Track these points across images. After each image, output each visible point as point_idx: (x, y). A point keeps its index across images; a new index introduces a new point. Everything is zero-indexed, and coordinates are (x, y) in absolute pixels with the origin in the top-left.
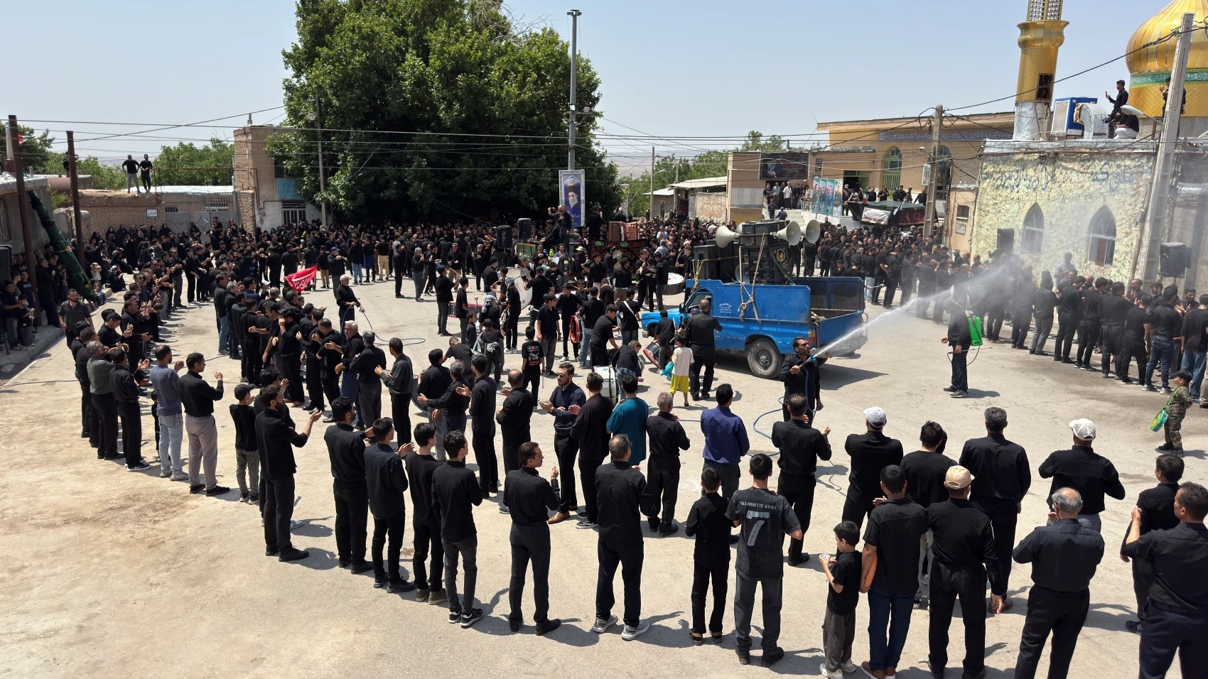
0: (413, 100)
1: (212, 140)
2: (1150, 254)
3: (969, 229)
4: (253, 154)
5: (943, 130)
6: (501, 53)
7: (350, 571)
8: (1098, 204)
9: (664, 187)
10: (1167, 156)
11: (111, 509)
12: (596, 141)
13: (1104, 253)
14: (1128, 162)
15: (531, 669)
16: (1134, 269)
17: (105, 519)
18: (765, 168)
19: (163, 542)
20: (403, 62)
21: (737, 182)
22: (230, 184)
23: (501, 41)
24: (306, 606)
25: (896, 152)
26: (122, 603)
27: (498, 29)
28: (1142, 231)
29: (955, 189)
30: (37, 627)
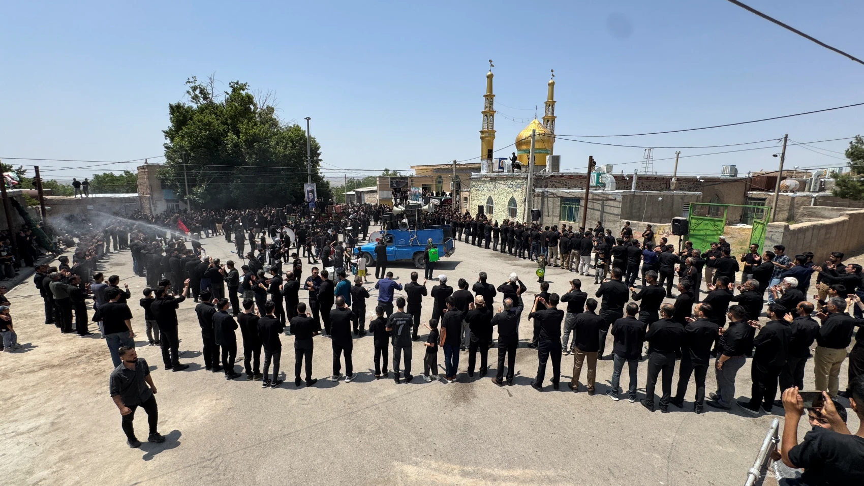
0: (232, 154)
1: (125, 172)
2: (528, 213)
3: (468, 206)
4: (148, 178)
5: (457, 169)
6: (275, 134)
7: (212, 371)
8: (510, 196)
9: (350, 191)
10: (531, 179)
11: (71, 358)
12: (320, 172)
13: (513, 213)
14: (519, 181)
15: (305, 402)
16: (524, 219)
17: (67, 364)
18: (391, 182)
19: (104, 371)
20: (227, 136)
21: (381, 189)
22: (136, 192)
23: (274, 129)
24: (189, 391)
25: (440, 177)
26: (80, 406)
27: (272, 124)
28: (525, 205)
29: (462, 191)
30: (23, 428)
